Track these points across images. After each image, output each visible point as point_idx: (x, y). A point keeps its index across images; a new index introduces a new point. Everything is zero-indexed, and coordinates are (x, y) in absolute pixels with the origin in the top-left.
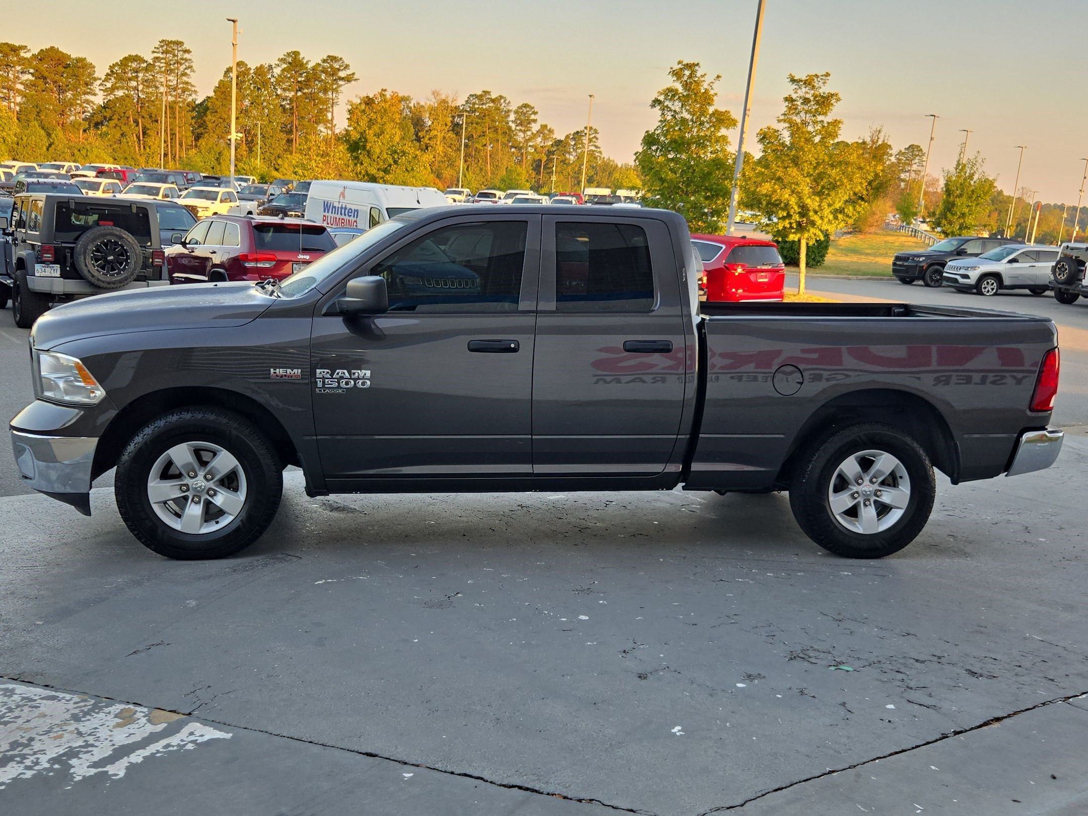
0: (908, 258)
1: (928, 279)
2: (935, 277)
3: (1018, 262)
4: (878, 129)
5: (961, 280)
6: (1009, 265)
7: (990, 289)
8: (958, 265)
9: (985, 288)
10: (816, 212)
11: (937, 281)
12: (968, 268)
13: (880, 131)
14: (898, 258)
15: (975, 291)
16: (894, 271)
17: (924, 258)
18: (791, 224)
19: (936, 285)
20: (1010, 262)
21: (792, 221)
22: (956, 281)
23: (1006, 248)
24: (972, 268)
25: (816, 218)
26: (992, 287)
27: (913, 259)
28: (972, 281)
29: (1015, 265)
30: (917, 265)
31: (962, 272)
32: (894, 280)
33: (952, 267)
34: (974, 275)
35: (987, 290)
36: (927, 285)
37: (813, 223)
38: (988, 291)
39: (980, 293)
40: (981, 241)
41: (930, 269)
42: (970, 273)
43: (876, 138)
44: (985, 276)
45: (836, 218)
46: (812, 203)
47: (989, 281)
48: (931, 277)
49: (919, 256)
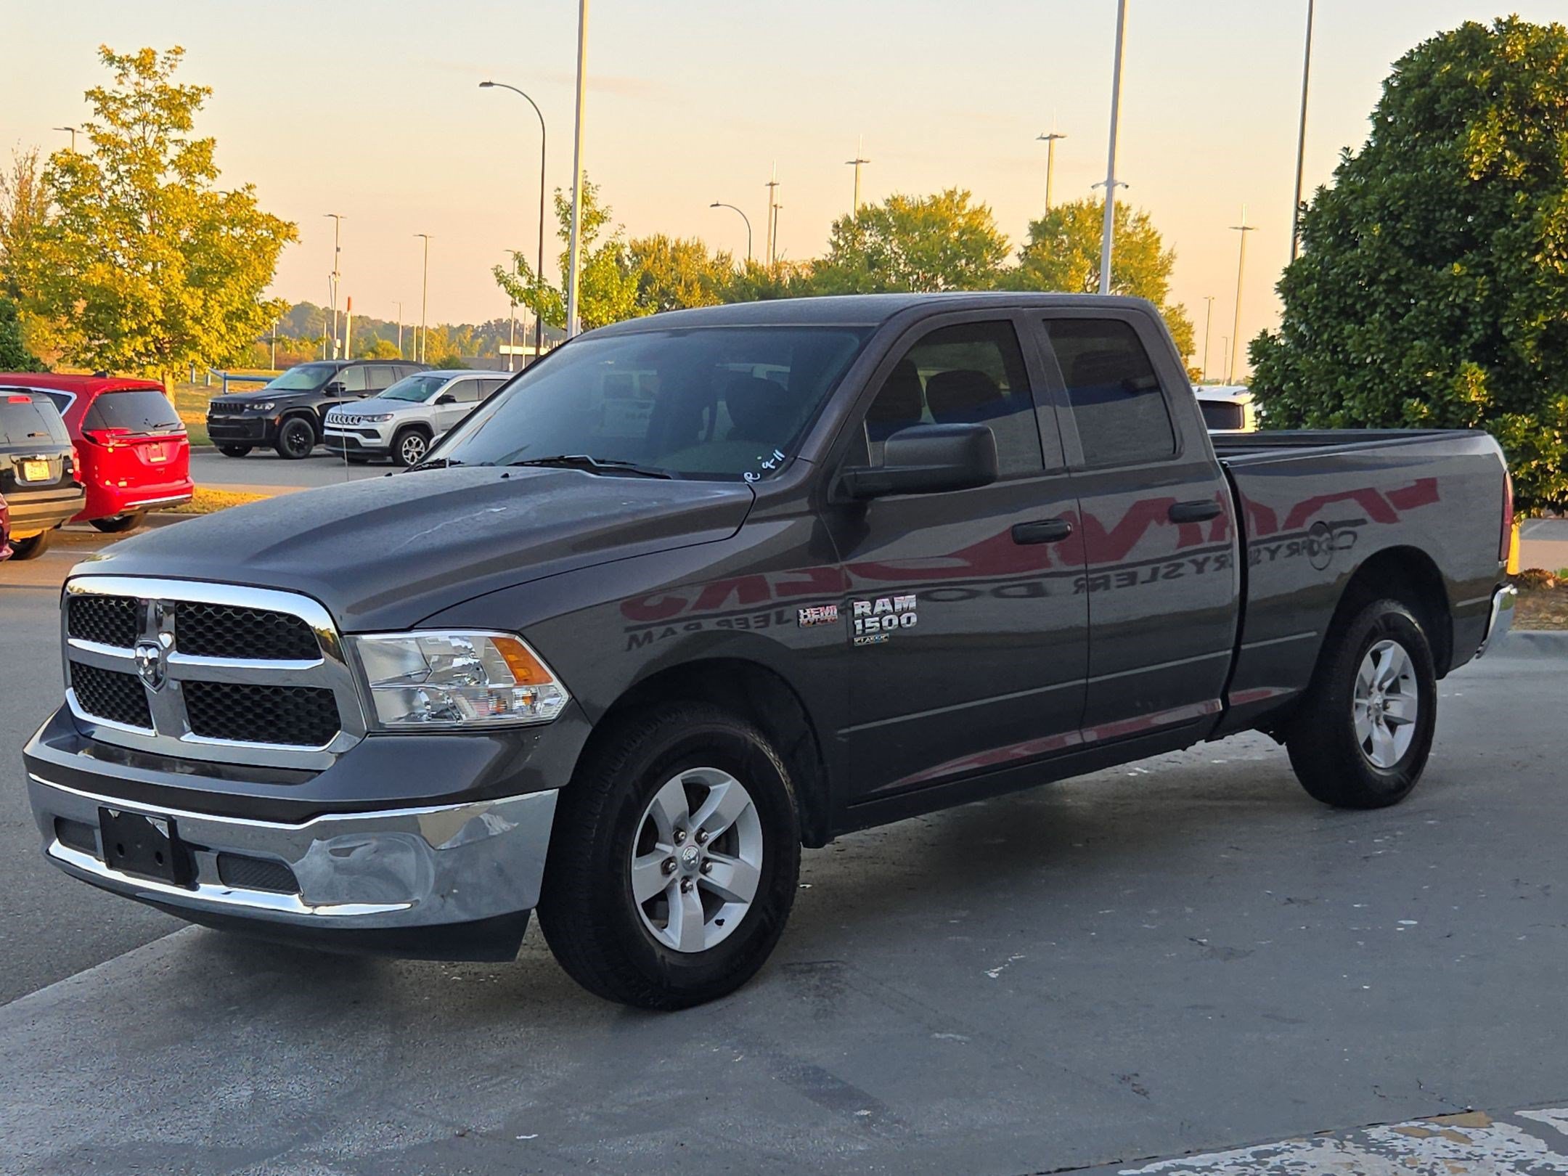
0: (243, 407)
1: (287, 444)
2: (297, 439)
3: (454, 401)
4: (31, 155)
5: (364, 441)
6: (439, 409)
7: (415, 454)
8: (348, 413)
9: (407, 452)
10: (196, 320)
11: (300, 447)
12: (373, 416)
13: (33, 159)
14: (216, 408)
15: (389, 459)
16: (212, 432)
17: (272, 405)
18: (146, 344)
19: (301, 455)
20: (441, 401)
21: (149, 339)
22: (353, 442)
23: (424, 377)
24: (379, 416)
25: (197, 331)
26: (418, 450)
27: (251, 408)
28: (384, 441)
29: (449, 407)
30: (260, 419)
31: (364, 425)
32: (212, 451)
33: (336, 418)
34: (386, 429)
35: (410, 456)
36: (284, 456)
37: (193, 343)
38: (413, 458)
39: (399, 463)
40: (362, 367)
41: (287, 424)
42: (379, 427)
43: (29, 173)
44: (404, 430)
45: (232, 329)
46: (192, 301)
47: (412, 438)
48: (289, 439)
49: (263, 401)
